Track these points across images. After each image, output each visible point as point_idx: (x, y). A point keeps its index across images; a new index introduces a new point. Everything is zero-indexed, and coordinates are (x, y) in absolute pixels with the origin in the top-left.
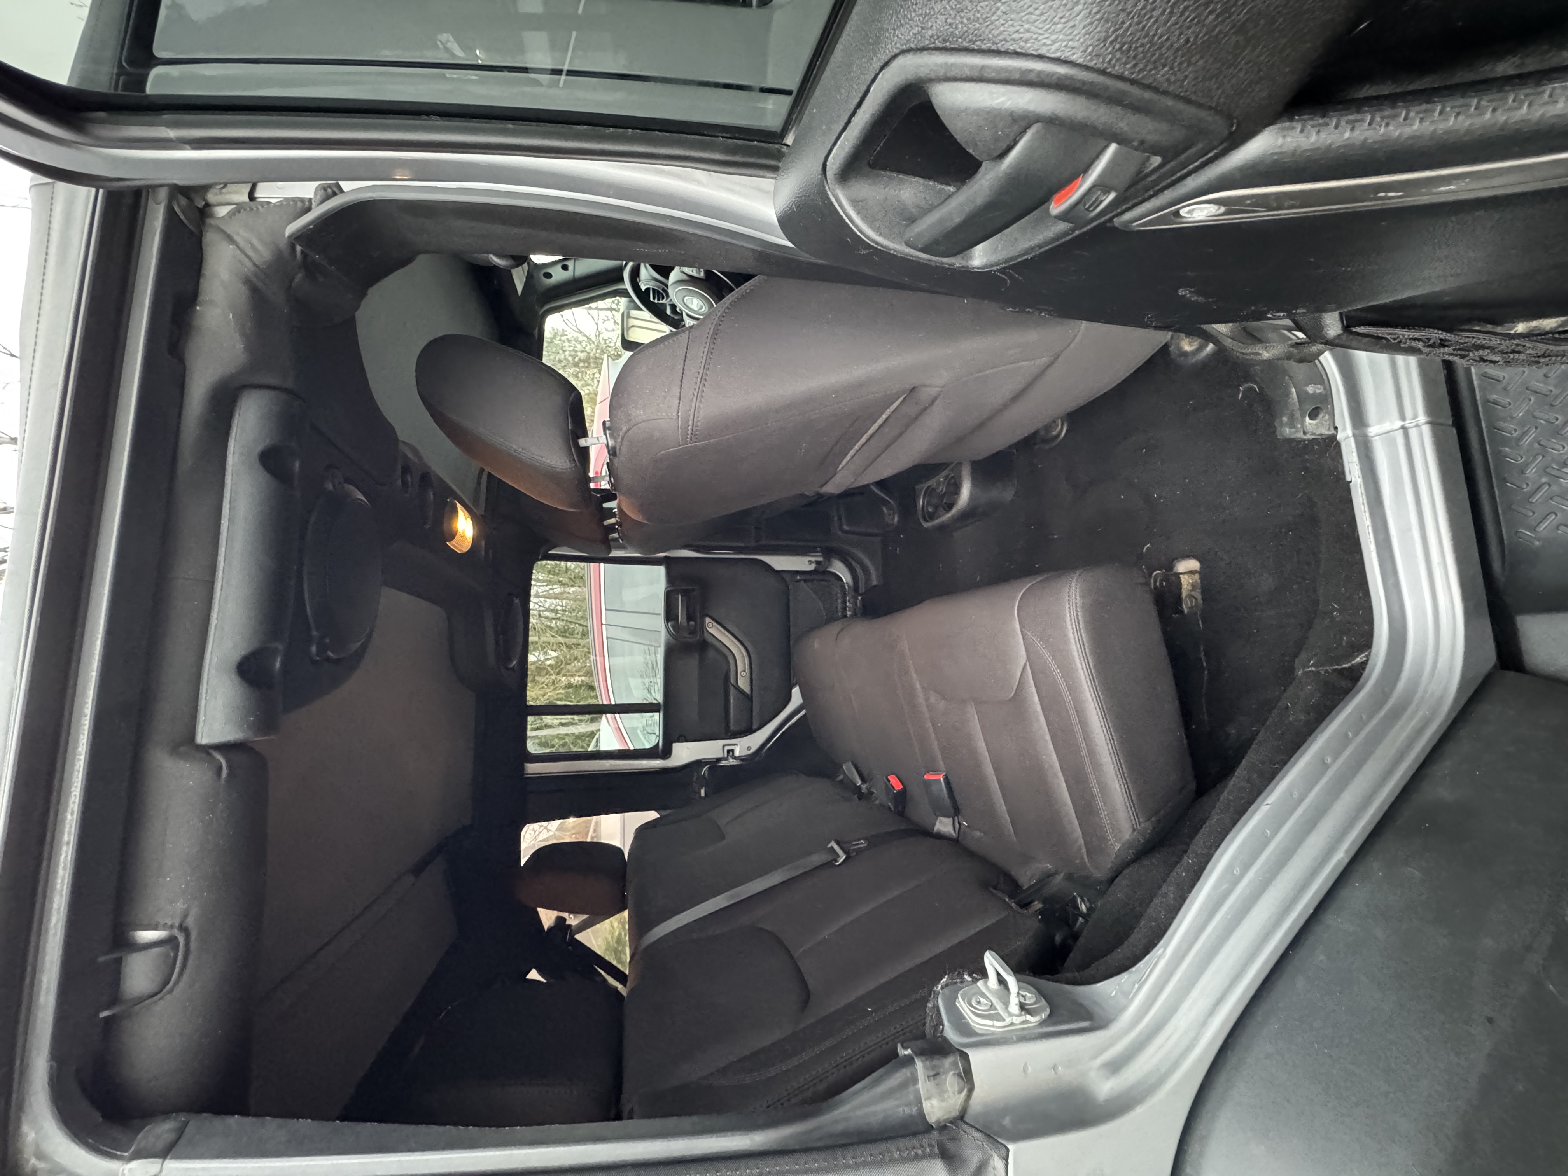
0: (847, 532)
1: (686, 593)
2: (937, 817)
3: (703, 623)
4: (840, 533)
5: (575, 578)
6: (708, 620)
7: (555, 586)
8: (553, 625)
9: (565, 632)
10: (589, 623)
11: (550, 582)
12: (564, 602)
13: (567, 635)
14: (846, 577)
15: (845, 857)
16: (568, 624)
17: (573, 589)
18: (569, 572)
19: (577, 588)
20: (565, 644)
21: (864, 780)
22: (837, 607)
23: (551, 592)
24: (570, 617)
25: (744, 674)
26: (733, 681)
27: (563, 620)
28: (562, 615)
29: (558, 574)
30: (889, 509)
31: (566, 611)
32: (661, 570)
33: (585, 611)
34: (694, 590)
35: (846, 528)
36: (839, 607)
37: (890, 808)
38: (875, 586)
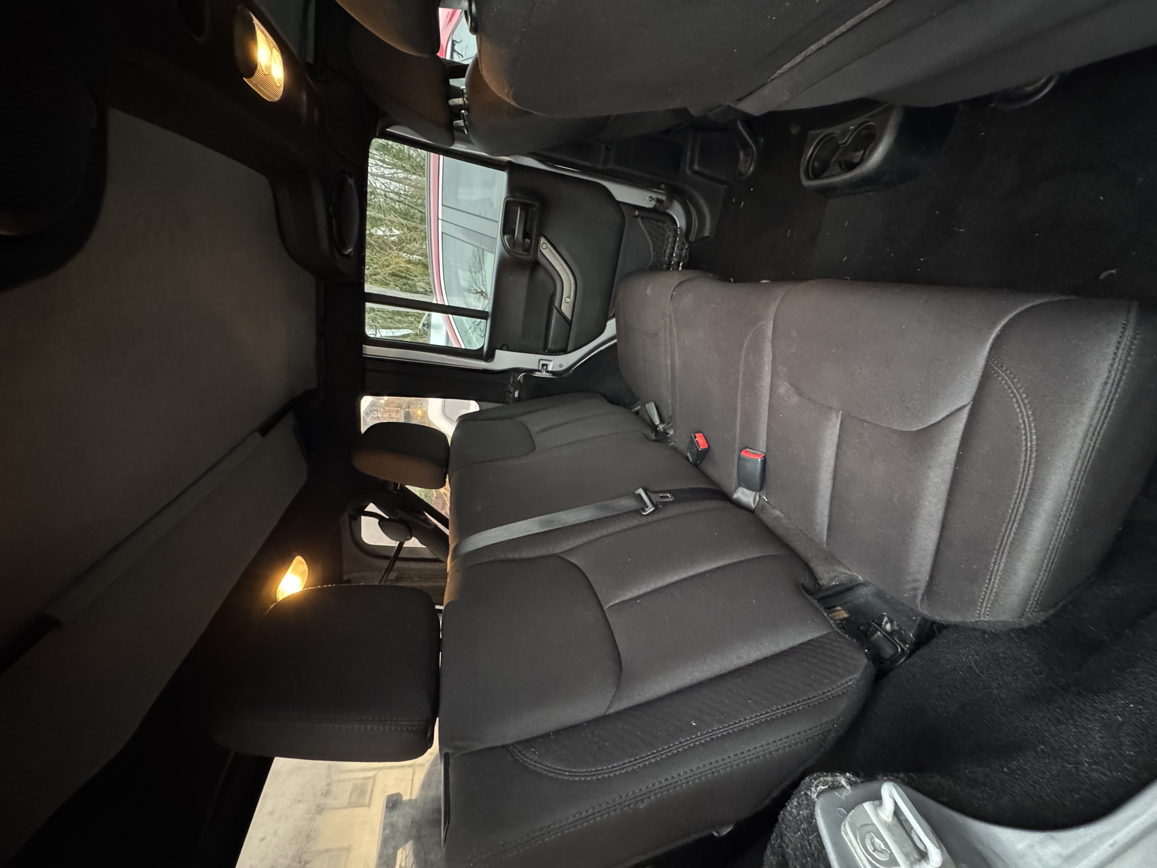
0: (696, 173)
1: (526, 208)
2: (740, 486)
3: (538, 242)
4: (688, 172)
5: (416, 166)
6: (543, 240)
7: (399, 171)
8: (397, 207)
9: (406, 215)
10: (426, 210)
11: (394, 166)
12: (407, 187)
13: (408, 218)
14: (681, 222)
15: (653, 509)
16: (409, 208)
17: (414, 177)
18: (412, 160)
19: (418, 176)
20: (406, 225)
21: (662, 421)
22: (665, 252)
23: (395, 175)
24: (411, 202)
25: (568, 300)
26: (557, 304)
27: (405, 204)
28: (405, 199)
29: (401, 160)
30: (747, 155)
31: (408, 196)
32: (502, 177)
33: (424, 199)
34: (534, 206)
35: (696, 167)
36: (668, 251)
37: (687, 458)
38: (707, 237)
